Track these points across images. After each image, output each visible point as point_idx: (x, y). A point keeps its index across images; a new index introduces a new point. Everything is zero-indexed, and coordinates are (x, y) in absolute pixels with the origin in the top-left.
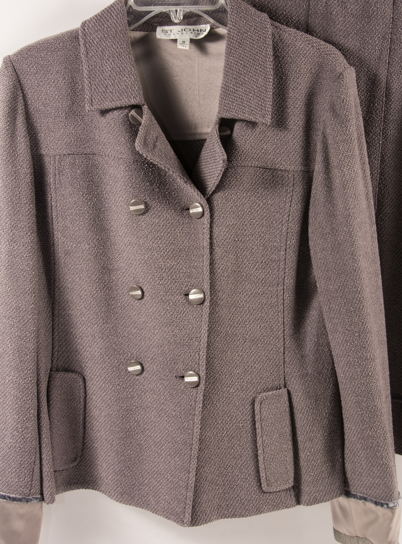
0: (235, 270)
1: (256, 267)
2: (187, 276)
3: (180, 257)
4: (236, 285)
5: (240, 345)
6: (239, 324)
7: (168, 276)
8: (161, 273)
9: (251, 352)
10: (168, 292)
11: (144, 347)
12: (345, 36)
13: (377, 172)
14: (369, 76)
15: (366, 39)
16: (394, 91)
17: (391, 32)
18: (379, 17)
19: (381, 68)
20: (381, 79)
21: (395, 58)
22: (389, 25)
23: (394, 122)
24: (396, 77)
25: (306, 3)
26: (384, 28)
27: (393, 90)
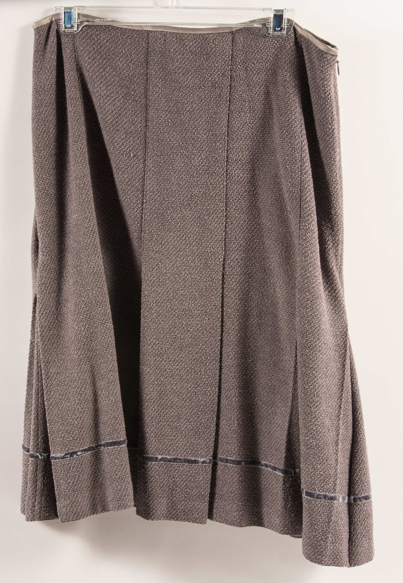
12: (184, 74)
13: (223, 215)
14: (210, 115)
15: (206, 77)
16: (236, 129)
17: (231, 69)
18: (218, 54)
19: (222, 106)
20: (222, 117)
21: (235, 95)
22: (229, 62)
23: (238, 162)
24: (237, 115)
25: (146, 41)
26: (223, 65)
27: (235, 128)
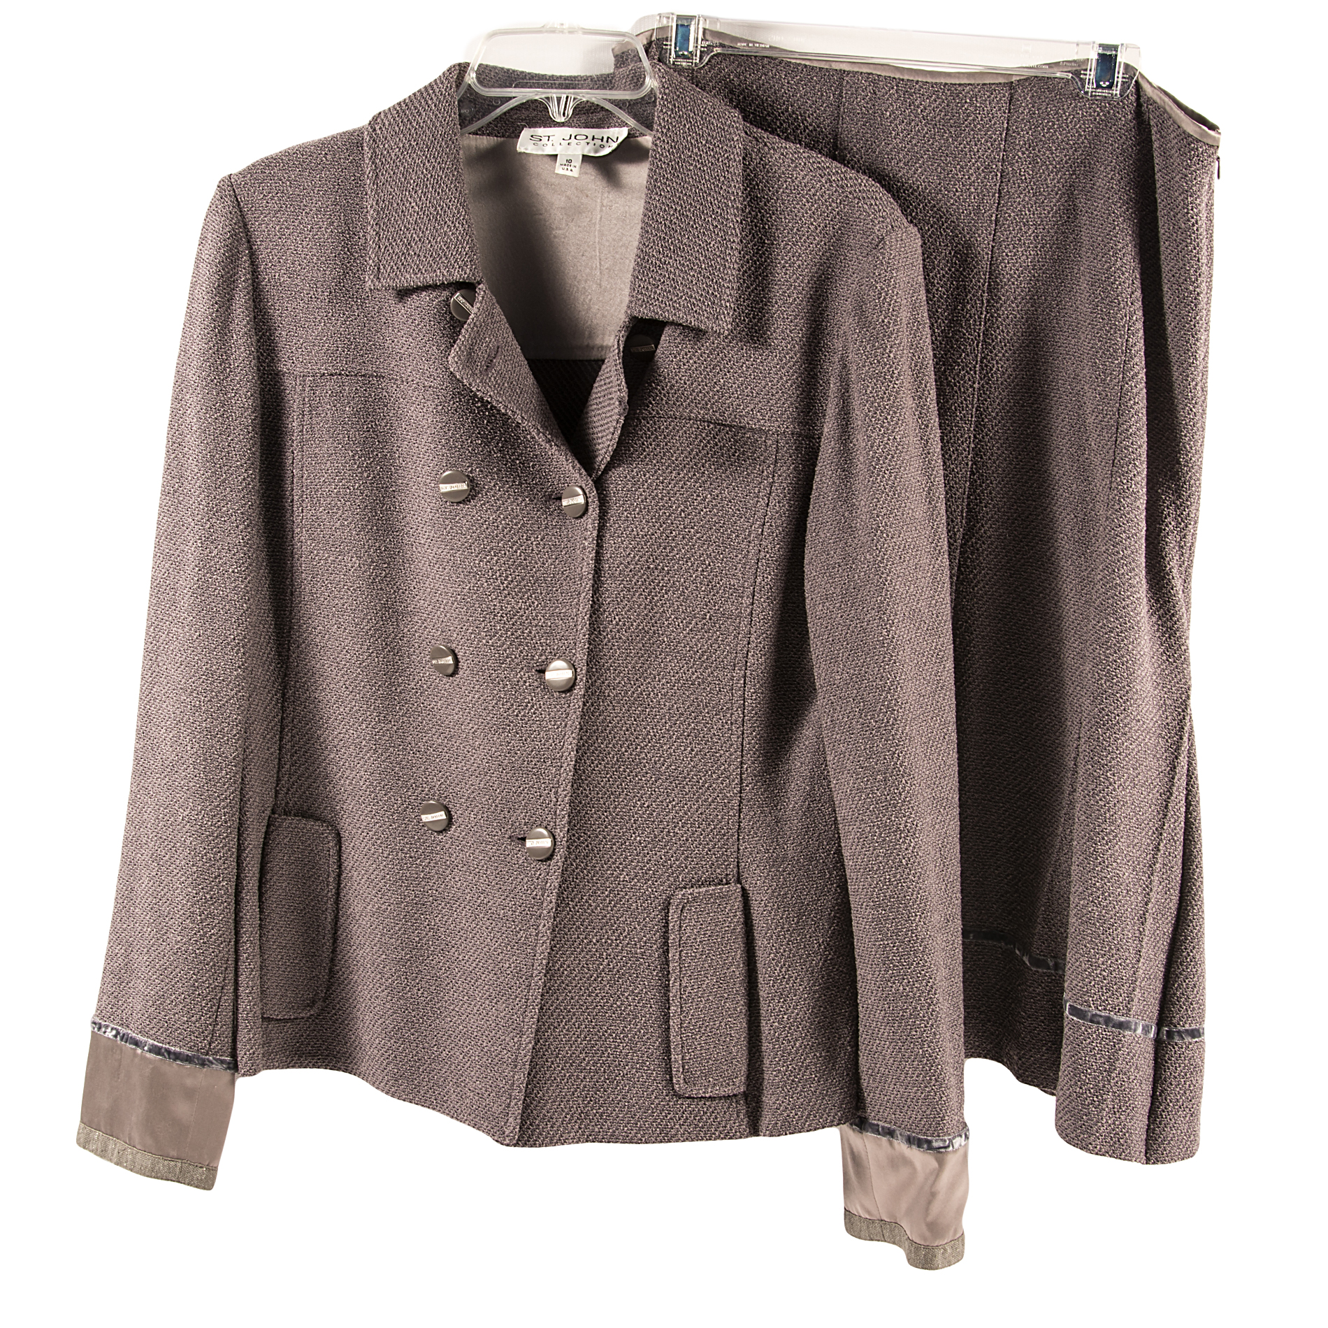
0: (646, 629)
1: (691, 626)
2: (545, 633)
3: (534, 593)
4: (647, 660)
5: (646, 784)
6: (647, 740)
7: (507, 631)
8: (492, 624)
9: (670, 802)
10: (503, 663)
11: (455, 775)
12: (908, 162)
13: (968, 447)
14: (956, 247)
15: (951, 171)
16: (1005, 280)
17: (1003, 159)
18: (979, 126)
19: (980, 232)
20: (979, 253)
21: (1009, 211)
22: (1000, 144)
23: (1005, 345)
24: (1010, 252)
25: (836, 91)
26: (989, 149)
27: (1004, 277)
